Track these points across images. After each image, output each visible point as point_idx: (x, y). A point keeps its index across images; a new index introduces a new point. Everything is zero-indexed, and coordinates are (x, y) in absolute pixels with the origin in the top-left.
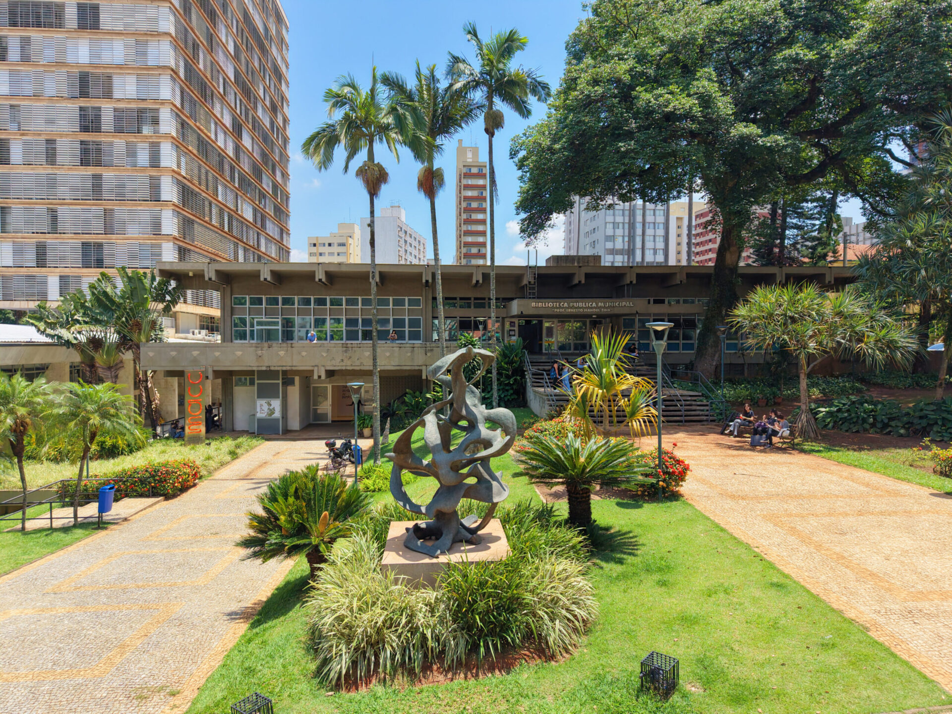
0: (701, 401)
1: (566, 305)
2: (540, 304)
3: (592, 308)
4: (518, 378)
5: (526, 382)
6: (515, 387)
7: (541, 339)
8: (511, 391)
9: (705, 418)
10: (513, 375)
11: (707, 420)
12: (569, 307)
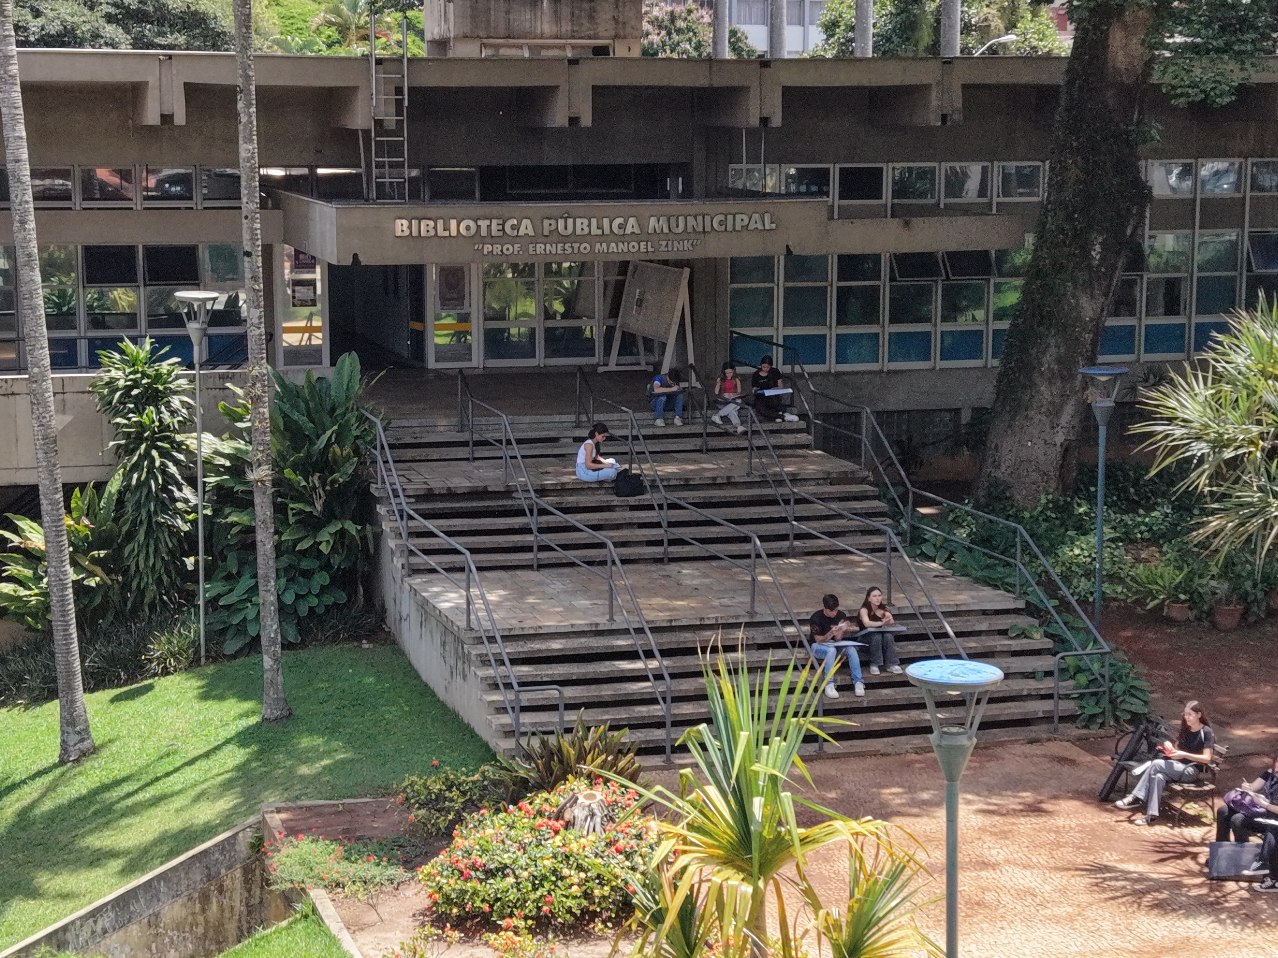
0: (1024, 634)
1: (526, 228)
2: (426, 227)
3: (623, 238)
4: (352, 528)
5: (378, 536)
6: (336, 560)
7: (419, 314)
8: (322, 579)
9: (1039, 707)
10: (329, 516)
11: (1048, 719)
12: (539, 237)
